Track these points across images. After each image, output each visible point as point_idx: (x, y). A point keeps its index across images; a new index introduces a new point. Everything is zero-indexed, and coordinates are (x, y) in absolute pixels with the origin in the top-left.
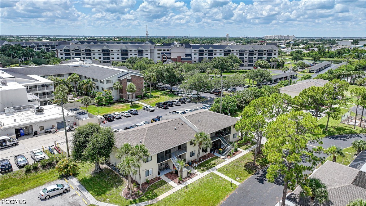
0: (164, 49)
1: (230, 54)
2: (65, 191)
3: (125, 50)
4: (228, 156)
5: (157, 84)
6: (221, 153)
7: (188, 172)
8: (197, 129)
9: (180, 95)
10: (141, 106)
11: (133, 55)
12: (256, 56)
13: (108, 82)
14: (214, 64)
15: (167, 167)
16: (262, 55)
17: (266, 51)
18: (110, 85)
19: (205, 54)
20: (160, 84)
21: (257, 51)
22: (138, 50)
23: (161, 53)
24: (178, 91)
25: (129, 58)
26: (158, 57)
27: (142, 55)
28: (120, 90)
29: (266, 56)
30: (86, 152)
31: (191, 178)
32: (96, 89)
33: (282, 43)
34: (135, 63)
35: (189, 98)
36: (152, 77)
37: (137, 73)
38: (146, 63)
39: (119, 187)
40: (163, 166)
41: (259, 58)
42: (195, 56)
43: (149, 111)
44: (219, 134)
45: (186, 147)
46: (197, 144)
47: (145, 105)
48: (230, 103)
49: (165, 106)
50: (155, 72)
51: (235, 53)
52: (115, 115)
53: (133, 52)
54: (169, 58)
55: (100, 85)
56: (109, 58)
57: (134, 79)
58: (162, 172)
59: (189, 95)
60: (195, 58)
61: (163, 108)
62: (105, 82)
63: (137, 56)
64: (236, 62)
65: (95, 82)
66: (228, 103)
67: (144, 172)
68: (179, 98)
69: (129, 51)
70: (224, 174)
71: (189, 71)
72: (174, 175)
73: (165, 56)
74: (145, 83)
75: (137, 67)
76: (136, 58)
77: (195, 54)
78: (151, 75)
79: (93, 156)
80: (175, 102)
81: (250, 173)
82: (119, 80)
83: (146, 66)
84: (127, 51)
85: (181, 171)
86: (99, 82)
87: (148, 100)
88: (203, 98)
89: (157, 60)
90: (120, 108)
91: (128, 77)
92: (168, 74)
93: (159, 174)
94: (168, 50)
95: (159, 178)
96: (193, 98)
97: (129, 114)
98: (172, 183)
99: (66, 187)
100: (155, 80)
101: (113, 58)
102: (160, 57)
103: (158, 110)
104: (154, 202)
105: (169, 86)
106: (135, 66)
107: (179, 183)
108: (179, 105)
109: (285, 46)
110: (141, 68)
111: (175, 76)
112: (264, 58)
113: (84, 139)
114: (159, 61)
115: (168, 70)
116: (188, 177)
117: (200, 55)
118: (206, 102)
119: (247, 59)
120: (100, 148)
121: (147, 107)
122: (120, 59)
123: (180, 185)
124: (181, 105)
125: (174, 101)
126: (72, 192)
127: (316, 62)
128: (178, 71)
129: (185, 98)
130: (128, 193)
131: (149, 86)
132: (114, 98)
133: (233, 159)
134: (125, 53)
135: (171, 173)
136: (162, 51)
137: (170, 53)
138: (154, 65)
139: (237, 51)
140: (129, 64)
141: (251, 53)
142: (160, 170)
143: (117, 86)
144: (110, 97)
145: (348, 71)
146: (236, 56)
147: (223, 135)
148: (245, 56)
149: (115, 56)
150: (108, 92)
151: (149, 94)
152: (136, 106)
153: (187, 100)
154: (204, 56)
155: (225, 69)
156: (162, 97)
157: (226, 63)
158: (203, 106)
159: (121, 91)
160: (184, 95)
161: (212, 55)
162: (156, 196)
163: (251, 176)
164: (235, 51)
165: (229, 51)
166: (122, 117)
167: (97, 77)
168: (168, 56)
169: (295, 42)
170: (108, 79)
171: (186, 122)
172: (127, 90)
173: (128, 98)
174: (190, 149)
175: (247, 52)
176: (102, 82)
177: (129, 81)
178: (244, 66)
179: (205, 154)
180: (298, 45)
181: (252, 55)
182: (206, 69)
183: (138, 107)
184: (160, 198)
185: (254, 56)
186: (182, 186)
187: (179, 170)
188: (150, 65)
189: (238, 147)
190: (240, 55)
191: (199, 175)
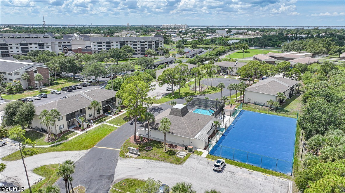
0: (65, 42)
1: (125, 45)
2: (4, 145)
3: (25, 44)
4: (115, 114)
5: (61, 73)
6: (110, 114)
7: (87, 125)
8: (92, 99)
9: (81, 80)
10: (49, 91)
11: (34, 48)
12: (147, 46)
13: (16, 74)
14: (111, 54)
15: (74, 124)
16: (151, 45)
17: (154, 42)
18: (18, 76)
19: (104, 45)
20: (64, 73)
21: (147, 42)
22: (39, 43)
23: (62, 45)
24: (80, 78)
25: (30, 51)
26: (59, 49)
27: (43, 48)
28: (27, 80)
29: (154, 46)
30: (16, 118)
31: (90, 128)
32: (5, 81)
33: (176, 31)
34: (37, 56)
35: (90, 83)
36: (56, 68)
37: (42, 65)
38: (48, 55)
39: (42, 138)
40: (71, 124)
41: (149, 47)
42: (95, 47)
43: (57, 94)
44: (108, 102)
45: (85, 111)
46: (93, 109)
47: (52, 90)
48: (119, 83)
49: (70, 89)
50: (58, 63)
51: (129, 44)
52: (28, 99)
53: (33, 46)
54: (70, 50)
55: (9, 77)
56: (8, 51)
57: (40, 70)
58: (70, 127)
59: (89, 80)
60: (94, 49)
61: (68, 91)
62: (13, 74)
63: (38, 49)
64: (130, 51)
65: (3, 75)
66: (118, 83)
67: (58, 127)
68: (81, 83)
69: (29, 45)
70: (111, 123)
71: (88, 61)
72: (79, 127)
73: (66, 48)
74: (50, 73)
75: (40, 59)
76: (37, 51)
77: (94, 46)
78: (55, 66)
79: (22, 120)
80: (78, 86)
81: (126, 121)
82: (26, 72)
83: (49, 58)
84: (27, 44)
85: (83, 125)
86: (7, 74)
87: (55, 86)
88: (101, 81)
89: (59, 52)
90: (30, 94)
91: (35, 69)
92: (70, 65)
93: (68, 128)
94: (68, 43)
95: (69, 130)
96: (93, 82)
97: (40, 97)
98: (77, 131)
99: (3, 142)
100: (58, 70)
101: (13, 52)
102: (61, 49)
103: (63, 93)
104: (67, 141)
105: (72, 74)
106: (38, 58)
107: (82, 131)
108: (81, 88)
109: (176, 35)
110: (45, 61)
111: (76, 66)
112: (153, 47)
113: (13, 110)
114: (61, 52)
115: (69, 62)
116: (88, 127)
117: (98, 46)
118: (102, 85)
119: (140, 48)
120: (26, 115)
121: (55, 91)
122: (20, 52)
123: (83, 132)
124: (83, 88)
125: (76, 86)
126: (8, 145)
127: (194, 49)
128: (78, 62)
129: (86, 83)
130: (49, 140)
131: (54, 75)
132: (24, 87)
133: (118, 116)
134: (24, 47)
135: (77, 127)
136: (63, 44)
137: (71, 46)
138: (56, 57)
139: (130, 42)
140: (32, 57)
141: (142, 43)
142: (69, 126)
143: (25, 77)
144: (20, 86)
145: (210, 56)
146: (130, 47)
147: (111, 103)
148: (138, 46)
149: (14, 50)
150: (17, 82)
151: (55, 82)
152: (46, 92)
153: (88, 84)
154: (103, 47)
155: (120, 57)
156: (66, 83)
157: (120, 53)
158: (100, 87)
159: (29, 80)
160: (85, 80)
161: (110, 46)
162: (67, 138)
163: (127, 122)
164: (129, 42)
165: (124, 42)
166: (34, 100)
167: (4, 70)
168: (69, 48)
169: (186, 31)
170: (16, 71)
171: (84, 96)
172: (35, 79)
173: (36, 86)
174: (88, 112)
175: (139, 43)
176: (10, 74)
177: (35, 72)
178: (138, 54)
179: (99, 115)
180: (186, 34)
181: (144, 45)
182: (104, 59)
183: (47, 92)
184: (70, 139)
185: (145, 46)
186: (84, 132)
187: (81, 124)
188: (52, 57)
189: (121, 109)
190: (134, 45)
191: (95, 126)
